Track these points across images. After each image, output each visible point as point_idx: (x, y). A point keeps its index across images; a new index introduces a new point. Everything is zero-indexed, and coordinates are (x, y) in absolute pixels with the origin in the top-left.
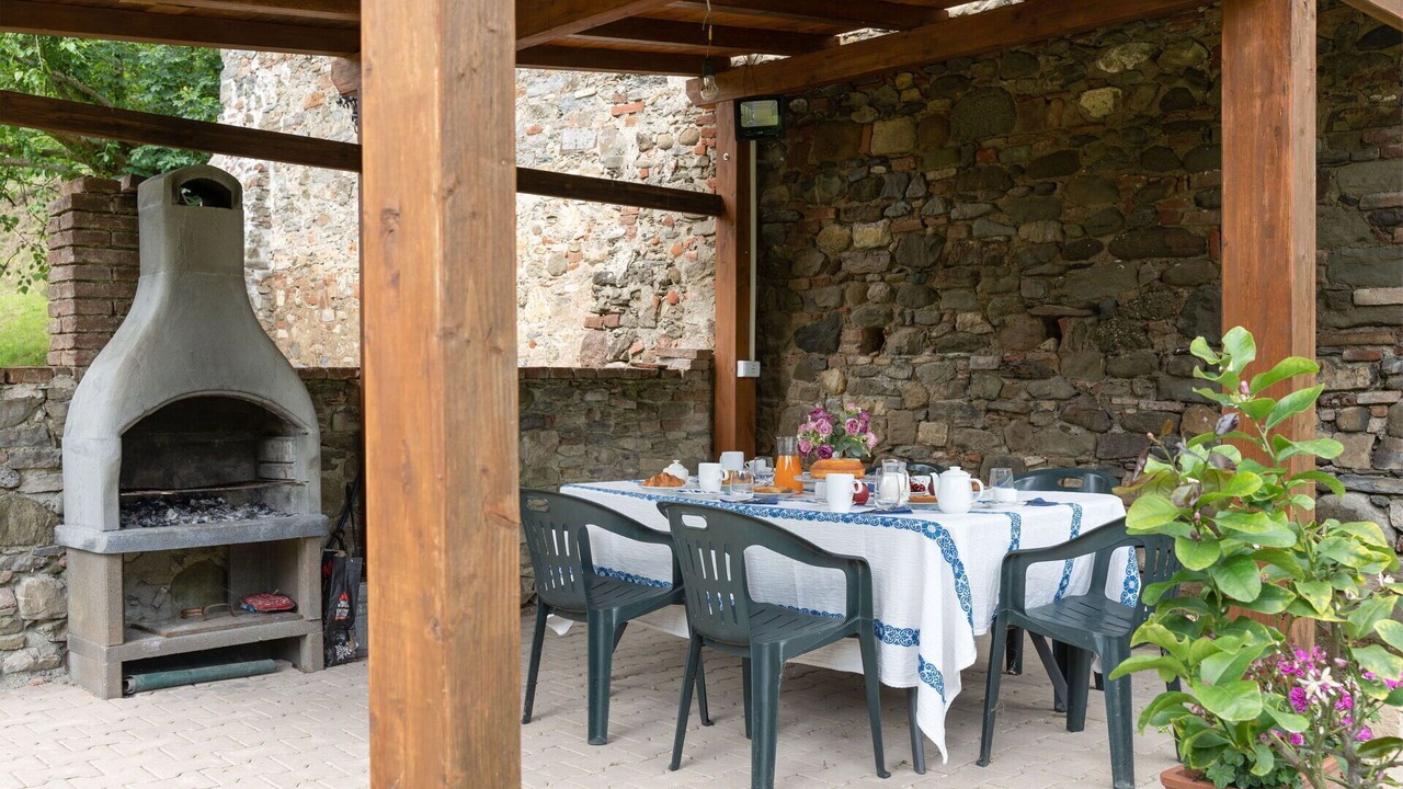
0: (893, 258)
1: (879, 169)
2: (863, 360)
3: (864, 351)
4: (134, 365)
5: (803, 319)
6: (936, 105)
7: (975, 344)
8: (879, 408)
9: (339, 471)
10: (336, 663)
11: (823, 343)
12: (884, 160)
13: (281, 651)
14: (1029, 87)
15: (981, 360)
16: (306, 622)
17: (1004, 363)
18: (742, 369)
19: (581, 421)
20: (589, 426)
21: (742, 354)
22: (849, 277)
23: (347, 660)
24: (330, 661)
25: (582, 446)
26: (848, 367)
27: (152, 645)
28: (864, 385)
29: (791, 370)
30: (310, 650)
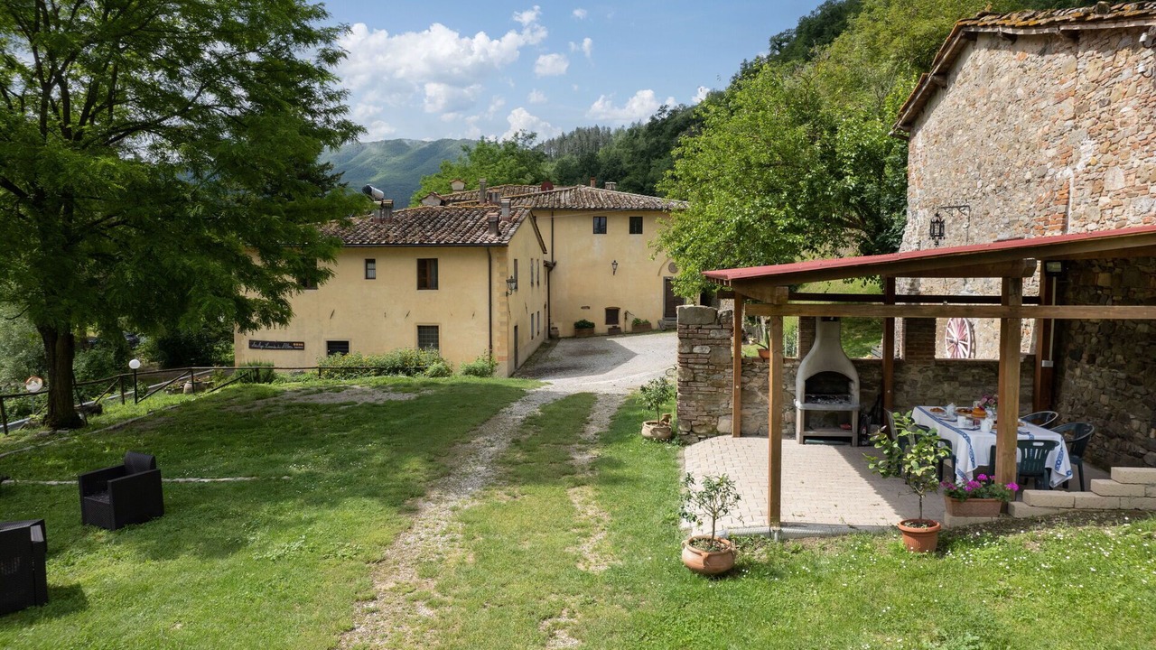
0: (1100, 329)
1: (1099, 292)
2: (1087, 366)
3: (1088, 362)
4: (809, 363)
5: (1071, 347)
6: (1118, 270)
7: (1121, 367)
8: (1090, 386)
9: (876, 390)
10: (862, 446)
11: (1077, 356)
12: (1102, 288)
13: (847, 440)
14: (1146, 269)
15: (1121, 375)
16: (853, 434)
17: (1128, 377)
18: (1044, 364)
19: (970, 379)
20: (973, 381)
21: (1045, 357)
22: (1087, 333)
23: (865, 446)
24: (859, 445)
25: (969, 388)
26: (1083, 368)
27: (811, 433)
28: (1086, 376)
29: (1067, 365)
30: (855, 440)
